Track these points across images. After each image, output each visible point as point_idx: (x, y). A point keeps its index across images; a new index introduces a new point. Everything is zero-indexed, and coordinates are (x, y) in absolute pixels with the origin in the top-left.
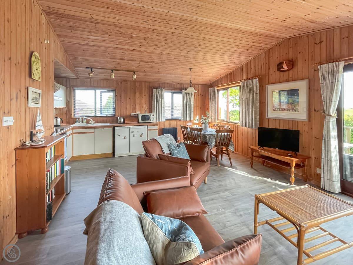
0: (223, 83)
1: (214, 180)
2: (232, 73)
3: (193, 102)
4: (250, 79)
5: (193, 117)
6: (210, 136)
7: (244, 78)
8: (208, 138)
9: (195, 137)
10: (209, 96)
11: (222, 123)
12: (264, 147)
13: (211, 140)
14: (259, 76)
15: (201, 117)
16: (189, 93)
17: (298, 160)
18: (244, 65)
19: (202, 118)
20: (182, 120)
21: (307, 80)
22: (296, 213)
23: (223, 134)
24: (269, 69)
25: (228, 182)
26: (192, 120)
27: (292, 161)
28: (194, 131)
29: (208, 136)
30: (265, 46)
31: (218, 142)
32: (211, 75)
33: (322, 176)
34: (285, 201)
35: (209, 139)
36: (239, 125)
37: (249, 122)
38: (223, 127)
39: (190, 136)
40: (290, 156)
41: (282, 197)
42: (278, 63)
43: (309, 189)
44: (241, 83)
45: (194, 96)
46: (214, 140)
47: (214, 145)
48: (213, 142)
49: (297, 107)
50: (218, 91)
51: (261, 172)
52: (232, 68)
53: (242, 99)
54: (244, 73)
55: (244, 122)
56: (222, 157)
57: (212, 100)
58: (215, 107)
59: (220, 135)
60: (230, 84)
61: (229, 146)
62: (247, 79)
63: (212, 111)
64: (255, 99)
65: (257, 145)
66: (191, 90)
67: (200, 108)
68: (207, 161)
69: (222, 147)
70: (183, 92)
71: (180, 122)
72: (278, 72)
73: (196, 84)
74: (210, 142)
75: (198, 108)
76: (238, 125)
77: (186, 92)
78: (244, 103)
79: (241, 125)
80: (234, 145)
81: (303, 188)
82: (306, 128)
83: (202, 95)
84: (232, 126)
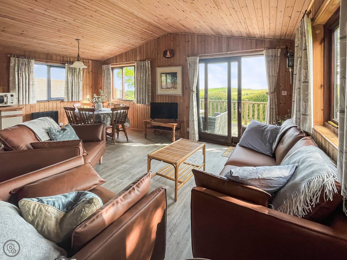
0: (118, 62)
1: (111, 158)
2: (127, 53)
3: (81, 79)
4: (143, 61)
5: (82, 97)
6: (104, 115)
7: (138, 59)
8: (102, 118)
9: (86, 118)
10: (102, 74)
11: (118, 102)
12: (155, 119)
13: (105, 119)
14: (151, 59)
15: (93, 96)
16: (75, 69)
17: (177, 124)
18: (138, 47)
19: (95, 98)
20: (66, 100)
21: (182, 66)
22: (174, 157)
23: (119, 111)
24: (158, 54)
25: (124, 156)
26: (80, 100)
27: (173, 125)
28: (84, 112)
29: (102, 116)
30: (154, 34)
31: (113, 121)
32: (105, 51)
33: (190, 133)
34: (168, 152)
35: (104, 118)
36: (135, 103)
37: (143, 99)
38: (119, 105)
39: (79, 118)
40: (172, 123)
41: (166, 150)
42: (164, 50)
43: (183, 140)
44: (136, 63)
45: (83, 72)
46: (110, 119)
47: (109, 124)
48: (108, 121)
49: (176, 86)
50: (113, 69)
51: (153, 140)
52: (126, 48)
53: (136, 78)
54: (138, 54)
55: (139, 99)
56: (118, 135)
57: (105, 78)
58: (110, 85)
59: (115, 113)
60: (125, 63)
61: (125, 123)
62: (141, 61)
63: (106, 90)
64: (148, 78)
65: (150, 117)
66: (79, 65)
67: (90, 87)
68: (102, 139)
69: (118, 124)
70: (66, 67)
71: (62, 103)
72: (164, 58)
73: (85, 59)
74: (104, 122)
75: (88, 87)
76: (133, 103)
77: (71, 66)
78: (138, 82)
79: (136, 102)
80: (130, 121)
81: (179, 141)
82: (181, 101)
83: (93, 72)
84: (128, 103)
